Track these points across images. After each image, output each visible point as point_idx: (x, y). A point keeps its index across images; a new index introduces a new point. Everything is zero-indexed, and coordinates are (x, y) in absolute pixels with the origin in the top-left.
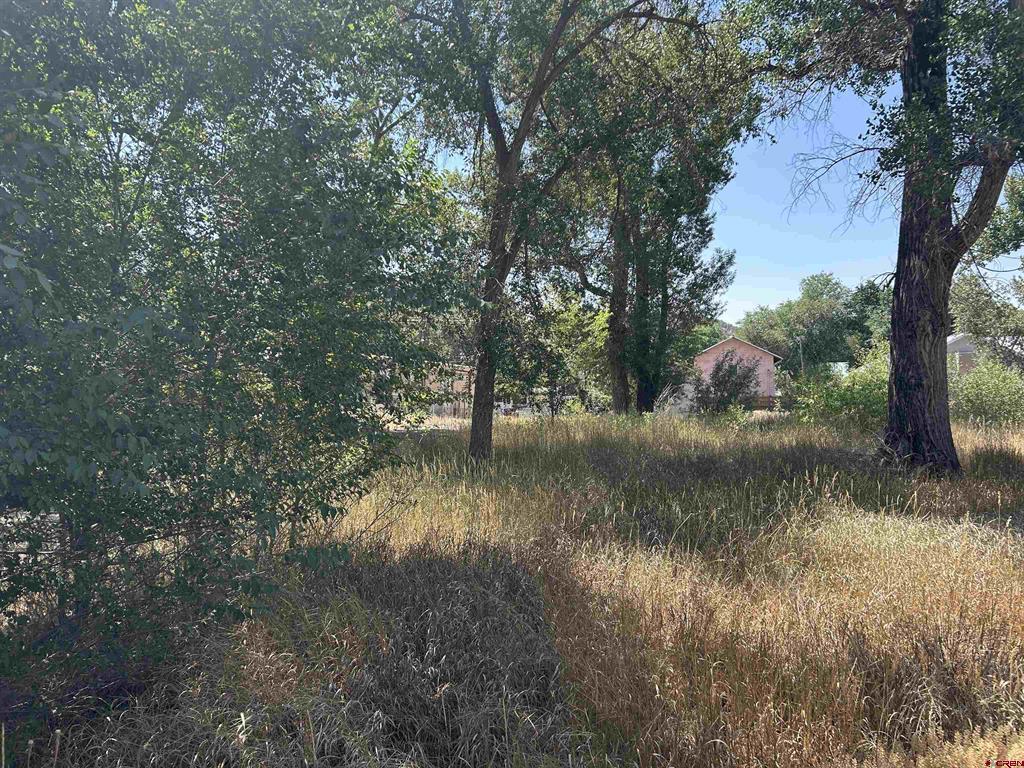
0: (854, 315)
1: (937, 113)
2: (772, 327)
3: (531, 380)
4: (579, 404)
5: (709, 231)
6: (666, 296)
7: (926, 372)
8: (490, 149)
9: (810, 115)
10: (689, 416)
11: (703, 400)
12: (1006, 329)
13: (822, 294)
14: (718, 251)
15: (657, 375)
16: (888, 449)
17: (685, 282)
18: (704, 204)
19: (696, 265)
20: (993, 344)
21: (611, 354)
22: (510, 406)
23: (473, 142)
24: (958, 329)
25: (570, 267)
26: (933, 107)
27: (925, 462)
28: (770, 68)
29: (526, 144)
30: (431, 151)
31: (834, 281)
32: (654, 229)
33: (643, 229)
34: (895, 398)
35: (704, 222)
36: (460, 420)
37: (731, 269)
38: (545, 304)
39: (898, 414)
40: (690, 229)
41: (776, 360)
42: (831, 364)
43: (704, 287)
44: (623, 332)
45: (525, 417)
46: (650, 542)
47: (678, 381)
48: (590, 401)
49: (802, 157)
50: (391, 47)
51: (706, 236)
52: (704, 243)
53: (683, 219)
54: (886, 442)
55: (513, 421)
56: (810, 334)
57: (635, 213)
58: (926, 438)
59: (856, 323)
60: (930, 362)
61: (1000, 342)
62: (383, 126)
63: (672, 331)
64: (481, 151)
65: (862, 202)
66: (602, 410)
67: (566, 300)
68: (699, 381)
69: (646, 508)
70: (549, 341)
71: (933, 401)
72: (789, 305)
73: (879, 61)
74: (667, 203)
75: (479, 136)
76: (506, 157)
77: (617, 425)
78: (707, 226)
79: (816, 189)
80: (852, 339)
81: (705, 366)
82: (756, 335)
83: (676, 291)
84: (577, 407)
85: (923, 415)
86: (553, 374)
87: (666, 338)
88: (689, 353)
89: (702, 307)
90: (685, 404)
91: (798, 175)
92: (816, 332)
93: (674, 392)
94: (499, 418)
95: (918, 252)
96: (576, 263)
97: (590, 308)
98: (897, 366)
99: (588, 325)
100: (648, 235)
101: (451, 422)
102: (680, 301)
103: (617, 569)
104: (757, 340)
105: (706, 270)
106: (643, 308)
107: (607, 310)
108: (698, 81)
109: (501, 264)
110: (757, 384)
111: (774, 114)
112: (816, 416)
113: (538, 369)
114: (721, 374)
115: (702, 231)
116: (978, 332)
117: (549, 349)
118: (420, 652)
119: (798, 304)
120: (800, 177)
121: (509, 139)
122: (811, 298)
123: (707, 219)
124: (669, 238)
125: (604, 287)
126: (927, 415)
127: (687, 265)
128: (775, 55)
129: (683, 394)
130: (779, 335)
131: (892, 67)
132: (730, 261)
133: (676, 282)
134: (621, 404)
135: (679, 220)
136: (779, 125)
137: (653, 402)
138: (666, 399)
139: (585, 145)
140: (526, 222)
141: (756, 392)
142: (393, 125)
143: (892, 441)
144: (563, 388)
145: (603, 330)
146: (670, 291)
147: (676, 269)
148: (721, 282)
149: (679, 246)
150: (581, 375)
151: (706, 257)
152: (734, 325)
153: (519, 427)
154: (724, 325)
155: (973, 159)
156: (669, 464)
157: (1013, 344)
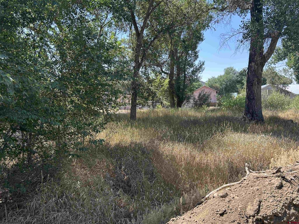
0: (239, 79)
1: (259, 23)
2: (216, 83)
3: (147, 99)
4: (161, 105)
5: (197, 55)
6: (185, 74)
7: (255, 95)
8: (134, 32)
9: (225, 22)
10: (191, 109)
11: (196, 104)
12: (281, 83)
13: (230, 73)
14: (200, 61)
15: (183, 97)
16: (245, 116)
17: (191, 70)
18: (196, 47)
19: (194, 65)
20: (277, 87)
21: (170, 91)
22: (141, 107)
23: (129, 30)
24: (267, 83)
25: (157, 66)
26: (258, 21)
27: (255, 120)
28: (214, 8)
29: (145, 31)
30: (117, 33)
31: (234, 69)
32: (182, 55)
33: (178, 55)
34: (247, 102)
35: (196, 53)
36: (127, 111)
37: (203, 66)
38: (151, 77)
39: (248, 107)
40: (192, 55)
41: (217, 92)
42: (233, 93)
43: (196, 72)
44: (173, 85)
45: (145, 110)
46: (179, 141)
47: (188, 98)
48: (164, 105)
49: (222, 35)
50: (105, 3)
51: (196, 57)
52: (196, 59)
53: (190, 52)
54: (245, 115)
55: (142, 111)
56: (227, 85)
57: (176, 50)
58: (255, 113)
59: (240, 81)
60: (257, 93)
61: (279, 86)
62: (102, 25)
63: (187, 84)
64: (132, 33)
65: (239, 47)
66: (167, 107)
67: (156, 76)
68: (194, 98)
69: (179, 133)
70: (152, 88)
71: (257, 103)
72: (221, 76)
73: (244, 7)
74: (185, 47)
75: (131, 28)
76: (139, 34)
77: (172, 111)
78: (197, 54)
79: (226, 44)
80: (238, 86)
81: (196, 94)
82: (211, 85)
83: (188, 73)
84: (160, 106)
85: (255, 107)
86: (153, 97)
87: (185, 87)
88: (192, 91)
89: (195, 77)
90: (191, 105)
91: (221, 40)
92: (228, 84)
93: (187, 102)
94: (138, 110)
95: (254, 62)
96: (159, 65)
97: (163, 78)
98: (248, 94)
99: (163, 83)
100: (180, 57)
101: (124, 111)
102: (189, 76)
103: (171, 148)
104: (211, 87)
105: (197, 67)
106: (178, 78)
107: (168, 78)
108: (194, 12)
109: (138, 66)
110: (211, 99)
111: (215, 22)
112: (226, 108)
113: (149, 96)
114: (201, 96)
115: (195, 56)
116: (273, 83)
117: (152, 90)
118: (120, 168)
119: (223, 76)
120: (222, 40)
121: (139, 29)
122: (227, 74)
123: (197, 52)
124: (186, 57)
125: (168, 72)
126: (256, 107)
127: (191, 65)
128: (216, 4)
129: (190, 102)
130: (218, 85)
131: (248, 9)
132: (203, 64)
133: (188, 70)
134: (173, 105)
135: (189, 52)
136: (216, 25)
137: (181, 105)
138: (185, 104)
139: (161, 31)
140: (145, 54)
141: (210, 102)
142: (106, 25)
143: (246, 114)
144: (156, 101)
145: (167, 84)
146: (186, 73)
147: (188, 66)
148: (201, 70)
149: (189, 60)
150: (161, 97)
151: (197, 63)
152: (205, 82)
153: (144, 112)
154: (202, 82)
155: (268, 36)
156: (186, 122)
157: (283, 87)
